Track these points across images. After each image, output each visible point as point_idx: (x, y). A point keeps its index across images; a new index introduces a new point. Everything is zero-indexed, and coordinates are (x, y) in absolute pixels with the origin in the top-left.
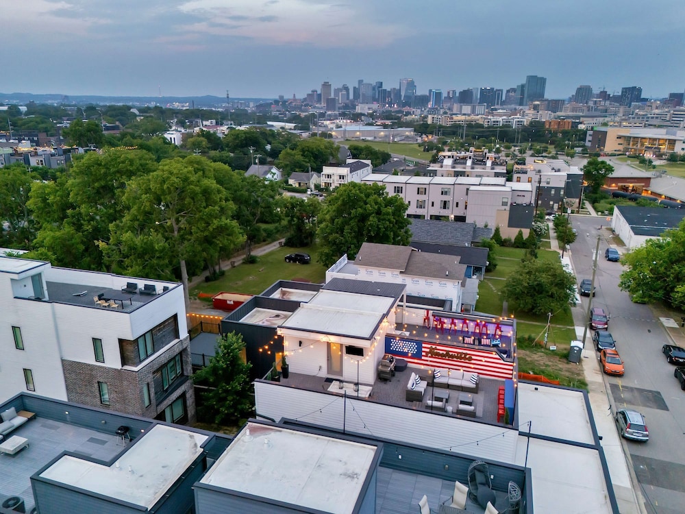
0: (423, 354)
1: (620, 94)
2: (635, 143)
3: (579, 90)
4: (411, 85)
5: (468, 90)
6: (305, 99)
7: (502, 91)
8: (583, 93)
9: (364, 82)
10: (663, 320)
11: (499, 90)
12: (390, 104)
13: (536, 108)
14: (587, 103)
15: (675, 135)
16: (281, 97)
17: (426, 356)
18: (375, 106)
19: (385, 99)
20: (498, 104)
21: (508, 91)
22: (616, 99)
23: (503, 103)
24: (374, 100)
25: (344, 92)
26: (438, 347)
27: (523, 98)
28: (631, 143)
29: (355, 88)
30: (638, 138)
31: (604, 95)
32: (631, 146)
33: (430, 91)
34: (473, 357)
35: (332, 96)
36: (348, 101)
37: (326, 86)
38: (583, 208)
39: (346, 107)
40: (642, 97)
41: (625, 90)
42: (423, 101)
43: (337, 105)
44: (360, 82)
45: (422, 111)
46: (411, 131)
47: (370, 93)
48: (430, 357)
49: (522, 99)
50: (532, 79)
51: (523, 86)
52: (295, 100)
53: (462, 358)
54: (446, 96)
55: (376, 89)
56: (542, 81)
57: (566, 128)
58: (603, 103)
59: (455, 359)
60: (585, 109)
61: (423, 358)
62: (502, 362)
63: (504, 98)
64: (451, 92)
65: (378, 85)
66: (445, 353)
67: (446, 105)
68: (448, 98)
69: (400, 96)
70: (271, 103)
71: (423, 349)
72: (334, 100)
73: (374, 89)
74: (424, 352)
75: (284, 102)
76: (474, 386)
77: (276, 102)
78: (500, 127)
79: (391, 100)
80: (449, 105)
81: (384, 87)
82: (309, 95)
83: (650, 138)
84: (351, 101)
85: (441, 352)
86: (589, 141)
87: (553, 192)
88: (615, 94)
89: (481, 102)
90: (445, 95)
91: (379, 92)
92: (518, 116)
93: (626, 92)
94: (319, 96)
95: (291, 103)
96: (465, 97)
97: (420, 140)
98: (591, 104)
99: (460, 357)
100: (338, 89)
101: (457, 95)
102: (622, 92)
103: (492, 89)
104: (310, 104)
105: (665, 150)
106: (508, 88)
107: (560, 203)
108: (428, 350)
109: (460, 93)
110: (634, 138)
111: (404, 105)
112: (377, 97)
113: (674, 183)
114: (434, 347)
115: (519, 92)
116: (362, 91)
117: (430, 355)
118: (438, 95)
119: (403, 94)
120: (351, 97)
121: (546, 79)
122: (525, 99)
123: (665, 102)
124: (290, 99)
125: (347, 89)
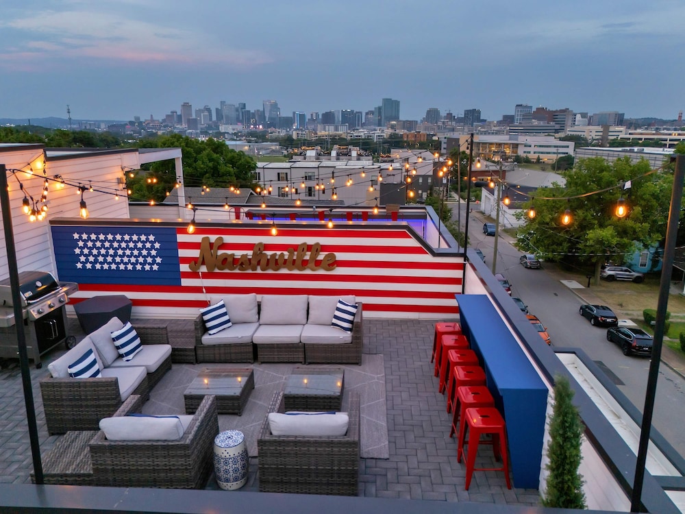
0: (184, 268)
1: (463, 116)
2: (484, 148)
3: (429, 112)
4: (275, 107)
5: (330, 112)
6: (164, 121)
7: (361, 113)
8: (432, 115)
9: (226, 103)
10: (565, 282)
11: (359, 112)
12: (255, 125)
13: (393, 127)
14: (436, 123)
15: (517, 140)
16: (137, 118)
17: (194, 275)
18: (239, 127)
19: (249, 120)
20: (358, 126)
21: (367, 114)
22: (459, 120)
23: (363, 125)
24: (238, 121)
25: (206, 113)
26: (229, 239)
27: (381, 119)
28: (481, 148)
29: (217, 109)
30: (486, 143)
31: (450, 116)
32: (481, 151)
33: (294, 113)
34: (340, 256)
35: (194, 116)
36: (211, 122)
37: (186, 106)
38: (450, 197)
39: (209, 127)
40: (481, 118)
41: (467, 112)
42: (287, 122)
43: (199, 126)
44: (223, 103)
45: (287, 131)
46: (276, 145)
47: (233, 114)
48: (205, 276)
49: (380, 121)
50: (387, 102)
51: (380, 108)
52: (152, 121)
53: (305, 264)
54: (310, 118)
55: (240, 110)
56: (397, 103)
57: (422, 140)
58: (450, 123)
59: (284, 271)
60: (436, 128)
61: (185, 282)
62: (427, 258)
63: (363, 121)
64: (314, 115)
65: (242, 106)
66: (250, 253)
67: (311, 127)
68: (312, 120)
69: (265, 117)
70: (126, 124)
71: (183, 253)
72: (196, 120)
73: (237, 110)
74: (186, 260)
75: (140, 123)
76: (347, 336)
77: (132, 123)
78: (363, 139)
79: (256, 121)
80: (313, 126)
81: (247, 109)
82: (167, 116)
83: (497, 144)
84: (214, 122)
85: (238, 253)
86: (444, 148)
87: (421, 181)
88: (459, 116)
89: (343, 122)
90: (308, 117)
91: (243, 113)
92: (378, 132)
93: (468, 114)
94: (180, 117)
95: (148, 123)
96: (328, 118)
97: (285, 152)
98: (440, 124)
99: (299, 260)
100: (200, 110)
101: (320, 117)
102: (465, 114)
103: (352, 111)
104: (170, 125)
105: (510, 154)
106: (367, 111)
107: (429, 192)
108: (195, 253)
109: (323, 115)
110: (483, 143)
111: (269, 126)
112: (241, 118)
113: (527, 174)
114: (213, 238)
115: (377, 114)
116: (225, 112)
117: (204, 269)
118: (302, 117)
119: (267, 115)
120: (214, 118)
121: (399, 102)
122: (383, 120)
123: (500, 123)
124: (146, 120)
125: (209, 110)
